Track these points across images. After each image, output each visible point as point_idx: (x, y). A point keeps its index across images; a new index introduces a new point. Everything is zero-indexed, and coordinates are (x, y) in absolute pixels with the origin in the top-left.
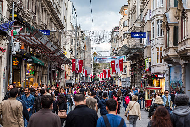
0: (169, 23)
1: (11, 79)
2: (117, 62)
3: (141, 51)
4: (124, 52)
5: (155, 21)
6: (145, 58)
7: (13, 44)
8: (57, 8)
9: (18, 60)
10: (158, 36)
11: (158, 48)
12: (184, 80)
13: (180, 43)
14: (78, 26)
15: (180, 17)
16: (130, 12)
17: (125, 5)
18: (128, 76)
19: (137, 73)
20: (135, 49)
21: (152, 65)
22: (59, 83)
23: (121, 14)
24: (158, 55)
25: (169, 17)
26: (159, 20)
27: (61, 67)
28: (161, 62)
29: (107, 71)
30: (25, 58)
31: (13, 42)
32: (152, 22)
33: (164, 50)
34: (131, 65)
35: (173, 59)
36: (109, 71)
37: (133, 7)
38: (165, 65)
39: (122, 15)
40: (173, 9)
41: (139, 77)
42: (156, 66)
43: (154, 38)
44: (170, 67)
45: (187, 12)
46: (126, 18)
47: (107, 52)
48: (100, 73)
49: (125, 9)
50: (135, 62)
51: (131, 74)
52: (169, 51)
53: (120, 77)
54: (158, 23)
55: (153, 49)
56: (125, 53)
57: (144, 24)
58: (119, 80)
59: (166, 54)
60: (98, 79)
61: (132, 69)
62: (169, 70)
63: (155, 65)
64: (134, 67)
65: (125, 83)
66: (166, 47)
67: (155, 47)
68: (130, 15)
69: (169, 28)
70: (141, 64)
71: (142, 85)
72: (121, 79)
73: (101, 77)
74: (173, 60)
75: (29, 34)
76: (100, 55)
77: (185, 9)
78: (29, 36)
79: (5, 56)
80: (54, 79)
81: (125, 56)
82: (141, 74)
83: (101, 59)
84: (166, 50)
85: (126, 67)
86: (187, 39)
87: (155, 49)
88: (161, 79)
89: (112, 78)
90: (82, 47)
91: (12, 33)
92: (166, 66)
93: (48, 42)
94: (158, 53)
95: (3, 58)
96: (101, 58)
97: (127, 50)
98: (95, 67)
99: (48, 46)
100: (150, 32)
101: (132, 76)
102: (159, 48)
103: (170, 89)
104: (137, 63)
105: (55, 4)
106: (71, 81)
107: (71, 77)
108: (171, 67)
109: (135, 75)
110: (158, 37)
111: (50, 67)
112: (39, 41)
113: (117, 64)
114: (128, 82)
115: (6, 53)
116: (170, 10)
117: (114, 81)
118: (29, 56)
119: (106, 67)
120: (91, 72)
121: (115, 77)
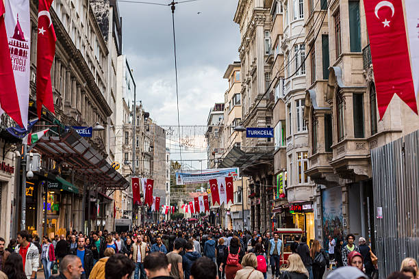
0: (315, 108)
1: (24, 222)
2: (221, 181)
3: (270, 157)
4: (234, 160)
5: (292, 101)
6: (276, 171)
7: (28, 157)
8: (97, 74)
9: (32, 186)
10: (299, 130)
11: (299, 153)
12: (348, 215)
13: (335, 147)
14: (138, 104)
15: (334, 100)
16: (246, 78)
17: (235, 62)
18: (245, 208)
19: (262, 202)
20: (256, 153)
21: (289, 186)
22: (104, 227)
23: (227, 80)
24: (300, 167)
25: (315, 98)
26: (300, 101)
27: (107, 194)
28: (306, 181)
29: (201, 199)
30: (44, 182)
31: (27, 154)
32: (287, 104)
33: (309, 159)
34: (251, 186)
35: (325, 175)
36: (205, 197)
37: (251, 69)
38: (314, 186)
39: (229, 81)
40: (322, 83)
41: (267, 209)
42: (297, 189)
43: (292, 135)
44: (322, 191)
45: (344, 92)
46: (238, 88)
47: (200, 161)
48: (185, 202)
49: (235, 69)
50: (257, 179)
51: (252, 203)
52: (319, 161)
53: (229, 211)
54: (298, 105)
55: (290, 156)
56: (238, 161)
57: (273, 104)
58: (226, 216)
59: (313, 166)
60: (182, 216)
61: (252, 192)
62: (322, 196)
63: (296, 187)
64: (258, 190)
65: (241, 223)
66: (313, 153)
67: (294, 152)
68: (245, 85)
69: (316, 118)
70: (270, 183)
71: (273, 225)
72: (232, 214)
73: (189, 211)
74: (325, 178)
75: (57, 138)
76: (187, 167)
77: (341, 86)
78: (56, 142)
79: (12, 180)
80: (94, 219)
81: (238, 168)
82: (271, 204)
83: (188, 175)
84: (314, 159)
85: (241, 189)
86: (346, 141)
87: (295, 156)
88: (307, 214)
89: (211, 212)
90: (146, 148)
91: (30, 139)
92: (316, 188)
93: (87, 150)
94: (300, 163)
95: (9, 184)
96: (189, 173)
97: (240, 155)
98: (176, 191)
99: (87, 156)
100: (283, 121)
101: (253, 207)
102: (302, 153)
103: (324, 232)
104: (262, 180)
105: (94, 68)
106: (127, 222)
107: (124, 213)
108: (324, 189)
109: (258, 206)
110: (299, 132)
111: (87, 196)
112: (72, 148)
113: (222, 186)
114: (245, 221)
115: (13, 175)
116: (317, 84)
117: (216, 220)
118: (52, 178)
119: (199, 188)
120: (167, 200)
121: (219, 210)
